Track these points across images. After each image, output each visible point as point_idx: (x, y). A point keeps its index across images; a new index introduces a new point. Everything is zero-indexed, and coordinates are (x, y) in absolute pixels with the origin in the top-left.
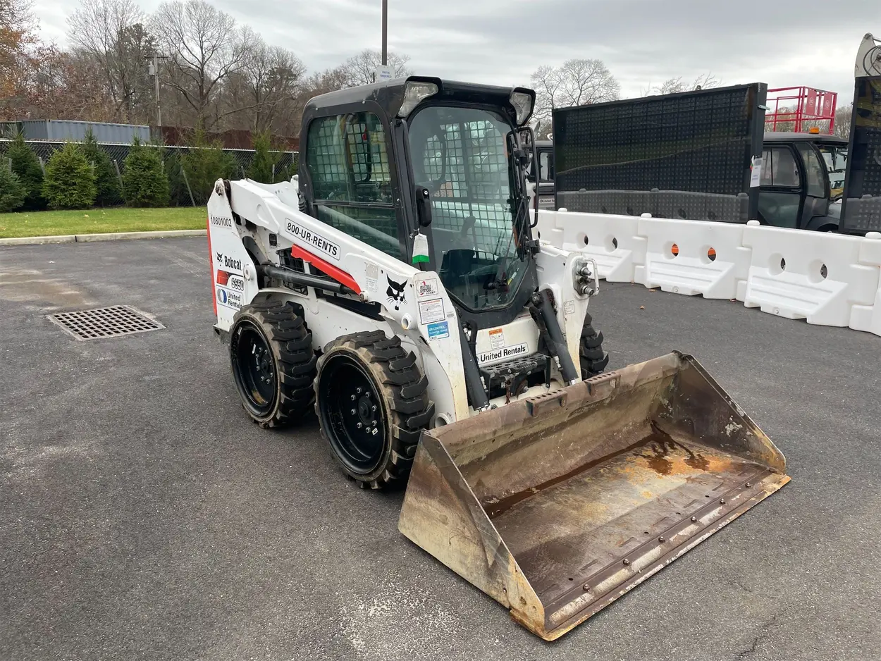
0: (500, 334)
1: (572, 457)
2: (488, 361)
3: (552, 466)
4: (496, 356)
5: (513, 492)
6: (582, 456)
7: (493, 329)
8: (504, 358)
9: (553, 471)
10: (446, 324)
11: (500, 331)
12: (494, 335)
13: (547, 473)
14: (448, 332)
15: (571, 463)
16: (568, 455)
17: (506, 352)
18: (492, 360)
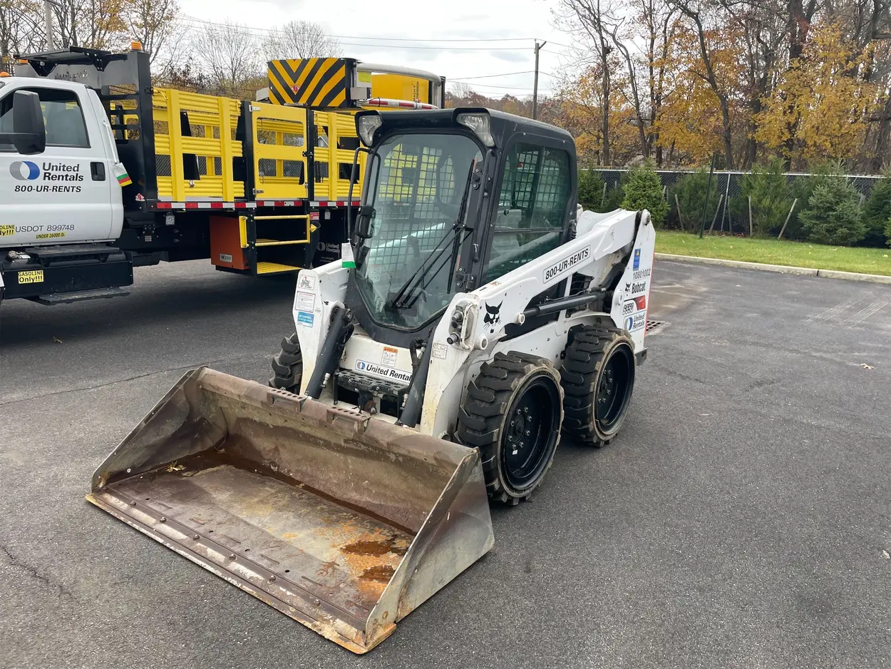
0: (394, 354)
1: (361, 494)
2: (372, 372)
3: (336, 484)
4: (381, 371)
5: (291, 474)
6: (370, 500)
7: (389, 346)
8: (389, 378)
9: (334, 489)
10: (312, 317)
11: (396, 351)
12: (388, 353)
13: (328, 485)
14: (312, 323)
15: (354, 496)
16: (358, 489)
17: (393, 373)
18: (377, 373)
